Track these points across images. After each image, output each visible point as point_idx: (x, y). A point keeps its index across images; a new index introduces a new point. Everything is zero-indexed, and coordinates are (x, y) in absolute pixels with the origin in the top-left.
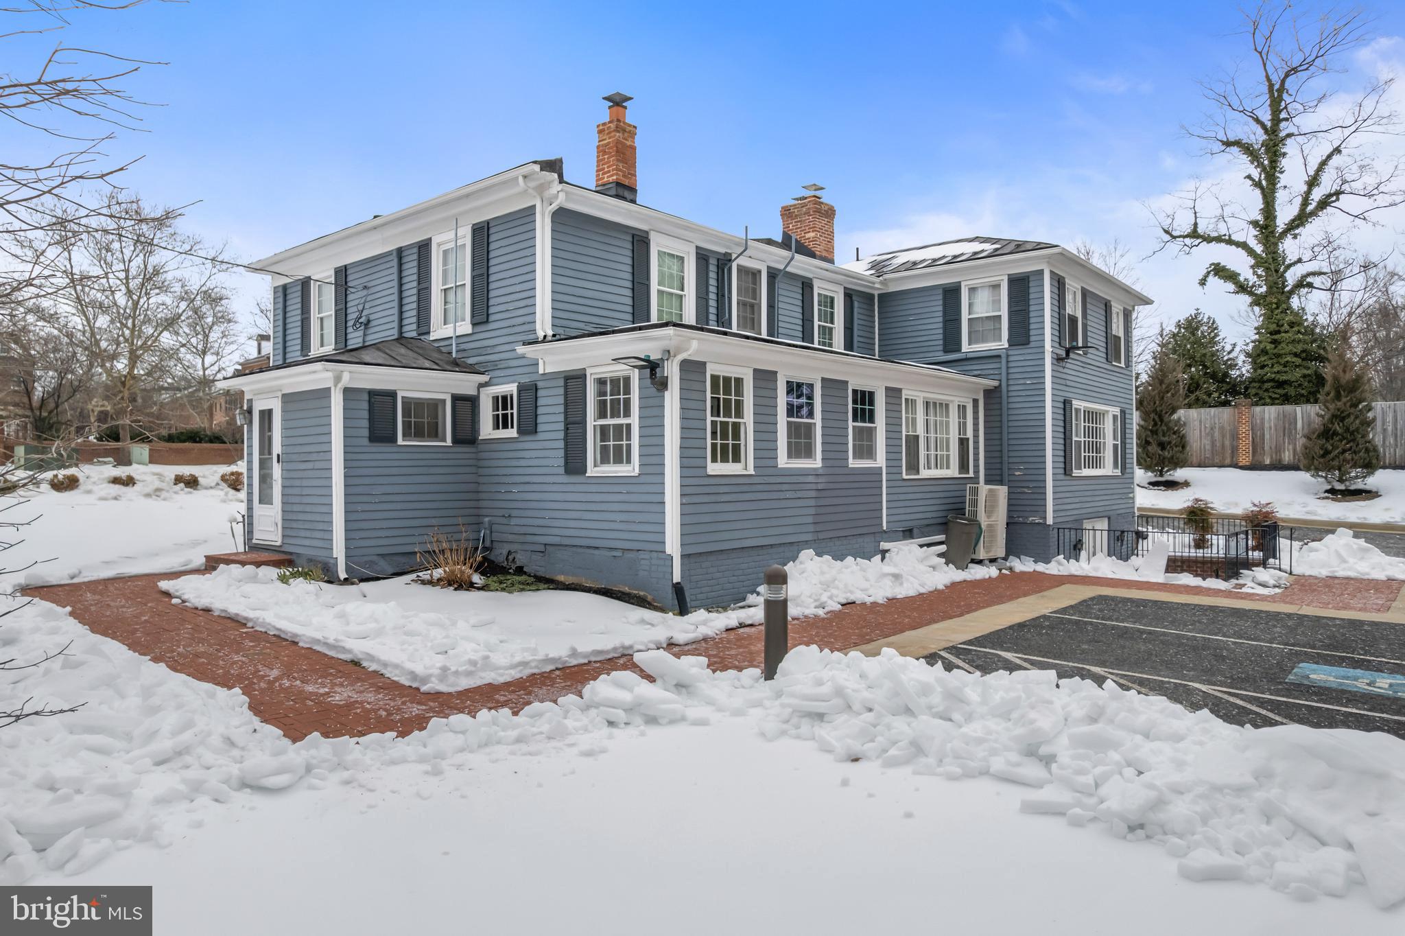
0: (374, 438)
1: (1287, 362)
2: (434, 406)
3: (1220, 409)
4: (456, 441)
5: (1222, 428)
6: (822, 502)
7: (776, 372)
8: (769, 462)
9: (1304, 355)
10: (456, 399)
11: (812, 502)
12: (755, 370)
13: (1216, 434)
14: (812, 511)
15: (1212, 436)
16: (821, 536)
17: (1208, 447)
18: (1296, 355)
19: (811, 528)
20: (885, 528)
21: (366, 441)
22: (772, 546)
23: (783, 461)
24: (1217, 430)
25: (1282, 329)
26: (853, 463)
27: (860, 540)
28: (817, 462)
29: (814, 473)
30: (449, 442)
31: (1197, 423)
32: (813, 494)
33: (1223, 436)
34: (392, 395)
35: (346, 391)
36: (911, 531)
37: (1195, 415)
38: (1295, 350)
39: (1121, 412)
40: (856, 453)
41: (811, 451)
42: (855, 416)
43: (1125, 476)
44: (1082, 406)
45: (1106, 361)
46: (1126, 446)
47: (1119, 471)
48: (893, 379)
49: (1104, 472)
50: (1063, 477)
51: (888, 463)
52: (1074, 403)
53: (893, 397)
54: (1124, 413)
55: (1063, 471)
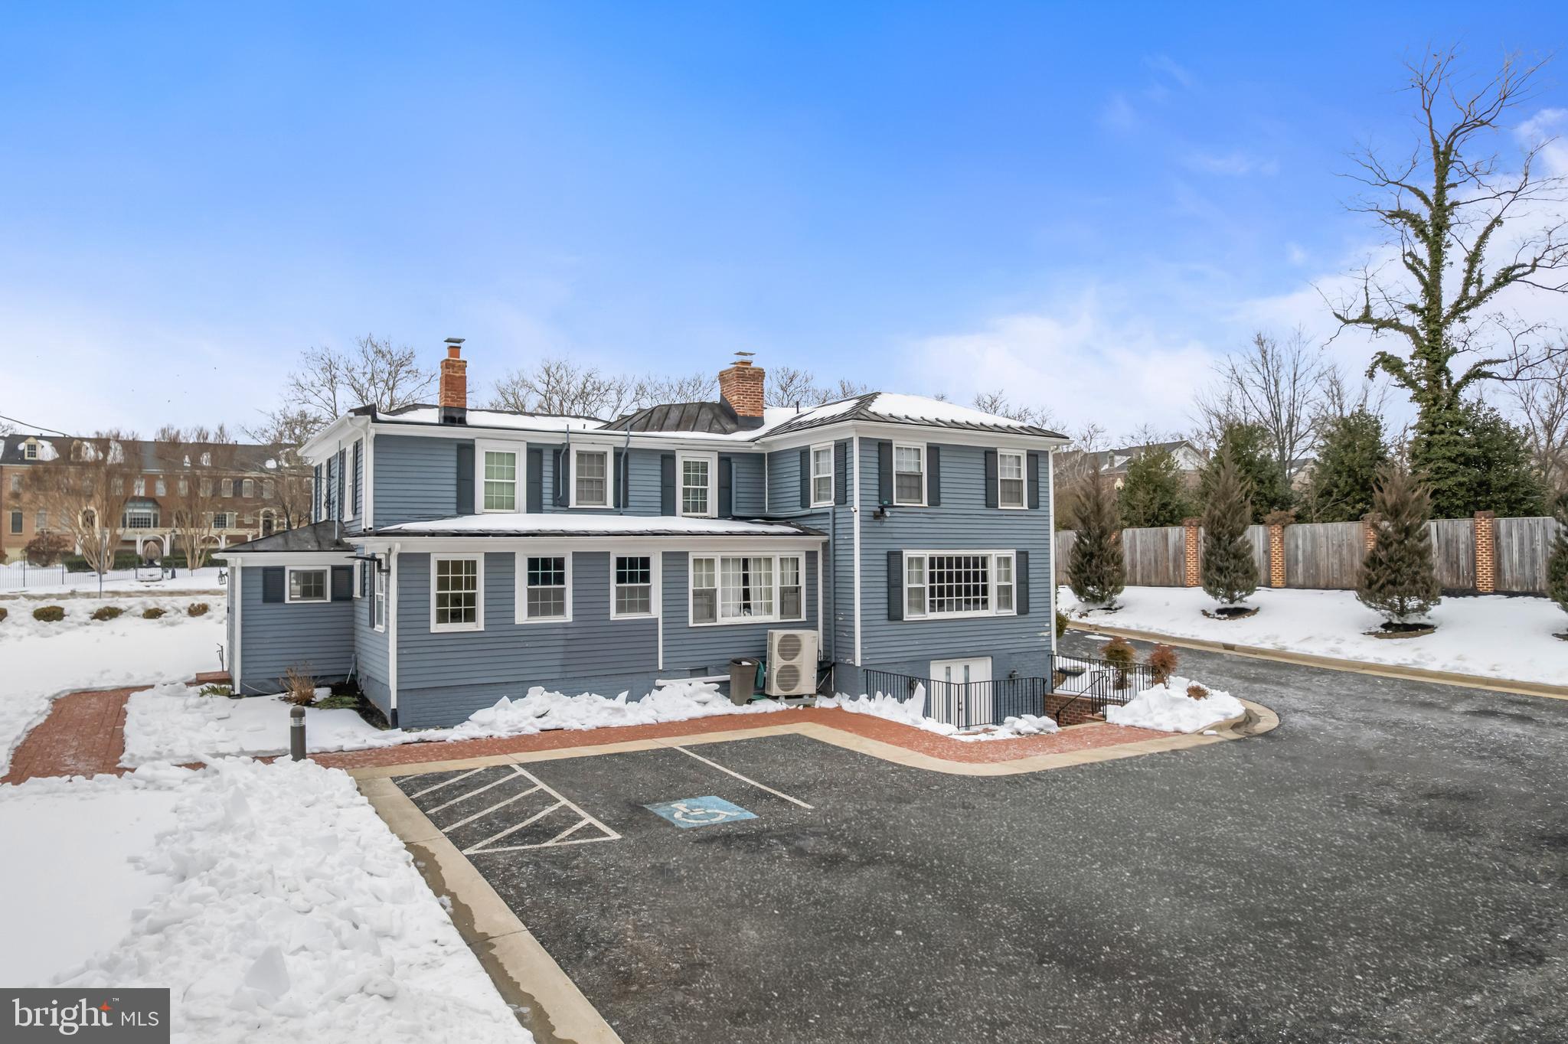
0: (267, 599)
1: (1439, 468)
2: (320, 575)
3: (1349, 524)
4: (334, 599)
5: (1350, 546)
6: (570, 649)
7: (513, 554)
8: (509, 621)
9: (1462, 459)
10: (334, 569)
11: (561, 649)
12: (486, 554)
13: (1345, 552)
14: (560, 656)
15: (1341, 554)
16: (569, 675)
17: (1336, 567)
18: (1453, 460)
19: (559, 669)
20: (661, 668)
21: (260, 602)
22: (507, 683)
23: (521, 619)
24: (1345, 548)
25: (1437, 429)
26: (614, 615)
27: (628, 677)
28: (567, 617)
29: (565, 626)
30: (329, 599)
31: (1324, 539)
32: (562, 643)
33: (1353, 555)
34: (282, 569)
35: (243, 569)
36: (706, 669)
37: (1322, 530)
38: (1449, 454)
39: (1018, 553)
40: (621, 608)
41: (560, 609)
42: (621, 578)
43: (1030, 615)
44: (926, 554)
45: (984, 507)
46: (1030, 586)
47: (1014, 612)
48: (674, 545)
49: (981, 613)
50: (886, 622)
51: (666, 615)
52: (908, 554)
53: (675, 561)
54: (1026, 553)
55: (886, 617)
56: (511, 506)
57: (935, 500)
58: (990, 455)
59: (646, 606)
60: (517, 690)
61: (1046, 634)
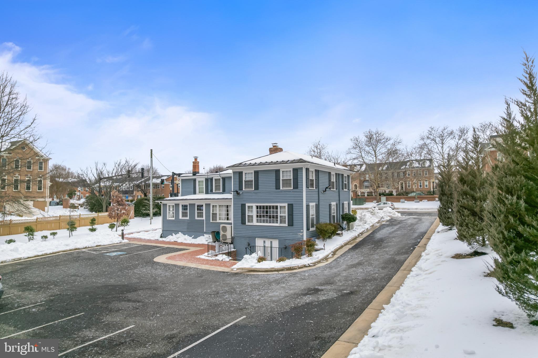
6: (189, 225)
8: (178, 218)
11: (187, 225)
16: (188, 231)
19: (186, 229)
20: (205, 231)
23: (181, 217)
26: (196, 218)
27: (199, 233)
28: (188, 218)
29: (187, 220)
32: (187, 223)
39: (288, 205)
40: (198, 217)
41: (187, 217)
42: (198, 209)
43: (294, 227)
44: (254, 205)
45: (275, 189)
46: (294, 216)
47: (286, 225)
48: (208, 202)
49: (275, 224)
50: (241, 225)
51: (206, 219)
52: (247, 205)
53: (208, 205)
54: (292, 205)
55: (241, 223)
56: (203, 193)
57: (257, 188)
58: (277, 172)
59: (203, 217)
60: (176, 232)
61: (301, 234)
